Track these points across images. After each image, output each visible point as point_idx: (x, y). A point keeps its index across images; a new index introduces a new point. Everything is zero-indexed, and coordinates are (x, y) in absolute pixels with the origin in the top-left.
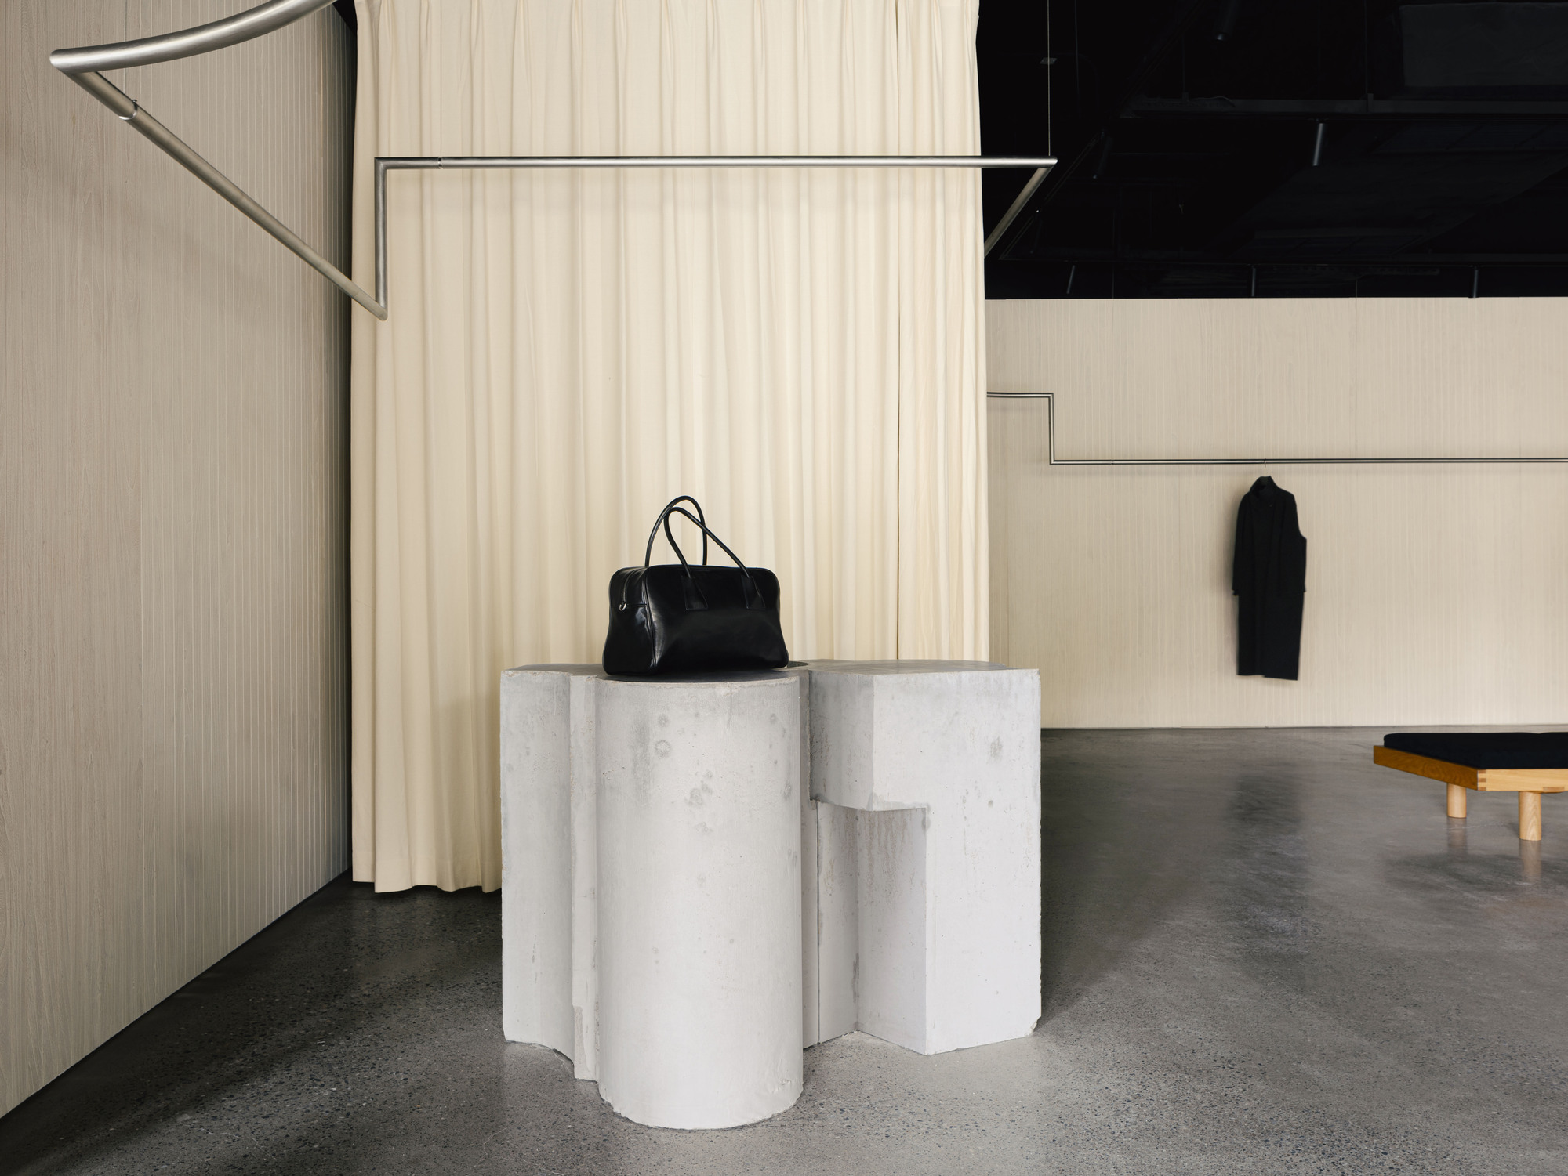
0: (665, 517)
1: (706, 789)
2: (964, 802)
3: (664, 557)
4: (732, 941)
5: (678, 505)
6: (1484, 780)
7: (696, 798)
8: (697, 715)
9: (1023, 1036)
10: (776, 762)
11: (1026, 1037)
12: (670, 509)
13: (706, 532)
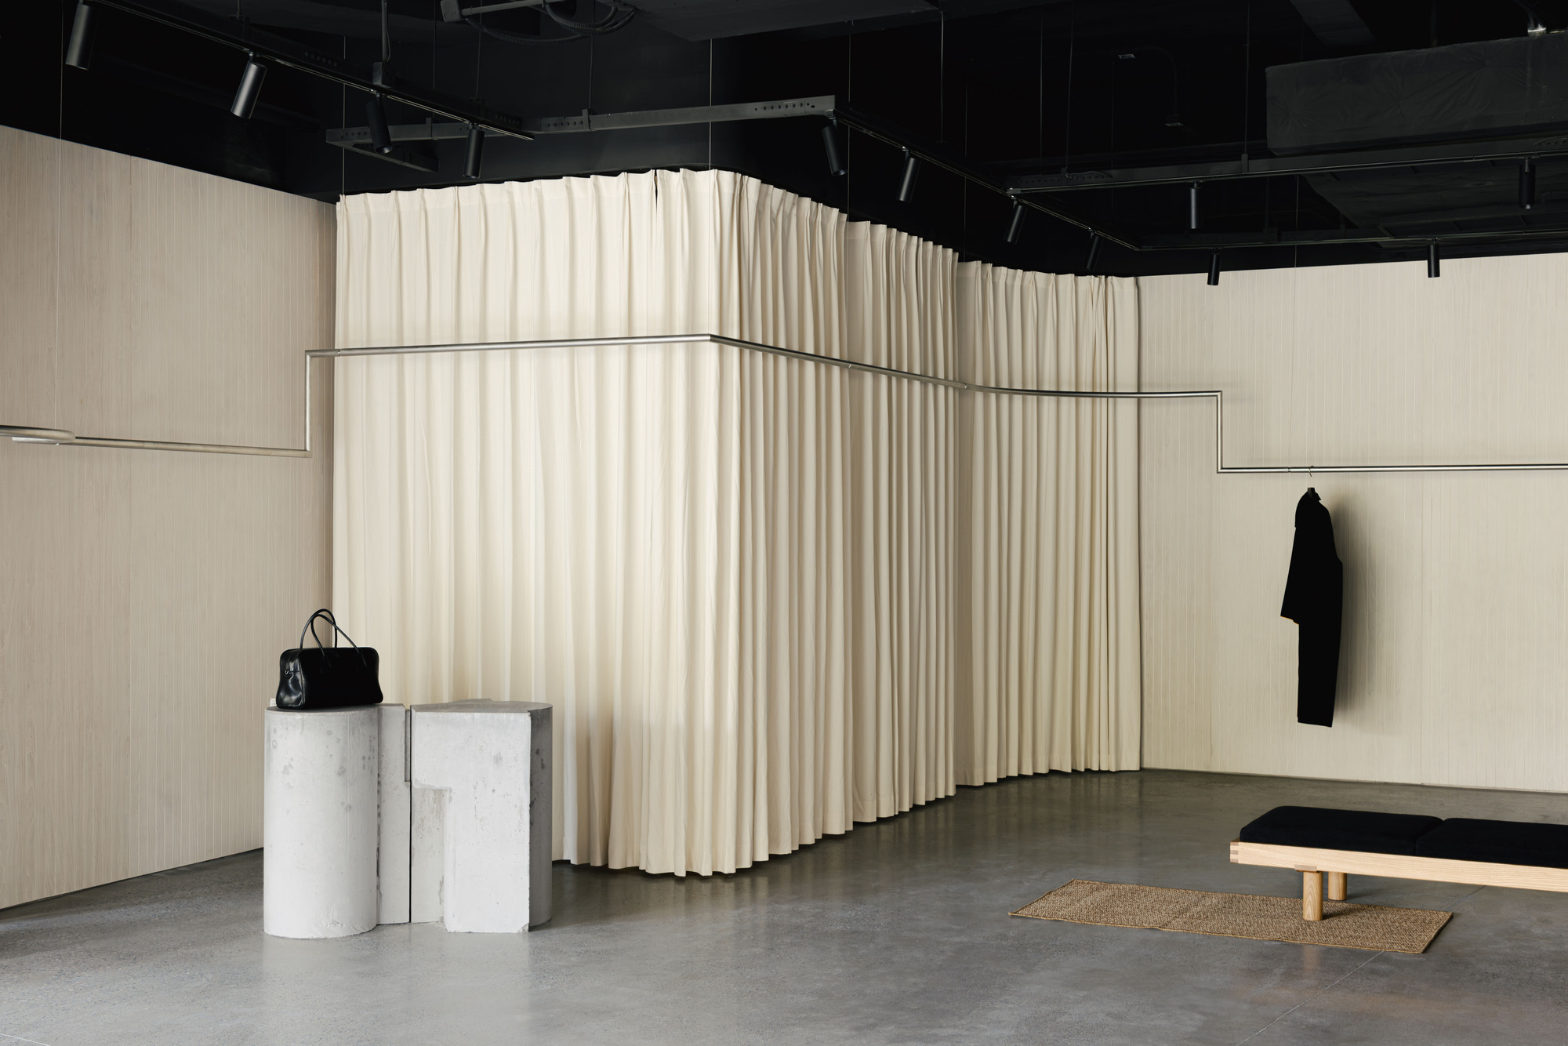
0: (312, 621)
1: (290, 766)
2: (475, 788)
3: (310, 643)
4: (302, 844)
5: (321, 613)
6: (1236, 853)
7: (286, 771)
8: (287, 728)
9: (516, 932)
10: (331, 756)
11: (519, 933)
12: (316, 615)
13: (337, 629)
